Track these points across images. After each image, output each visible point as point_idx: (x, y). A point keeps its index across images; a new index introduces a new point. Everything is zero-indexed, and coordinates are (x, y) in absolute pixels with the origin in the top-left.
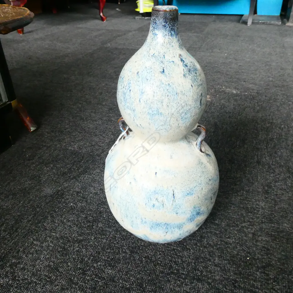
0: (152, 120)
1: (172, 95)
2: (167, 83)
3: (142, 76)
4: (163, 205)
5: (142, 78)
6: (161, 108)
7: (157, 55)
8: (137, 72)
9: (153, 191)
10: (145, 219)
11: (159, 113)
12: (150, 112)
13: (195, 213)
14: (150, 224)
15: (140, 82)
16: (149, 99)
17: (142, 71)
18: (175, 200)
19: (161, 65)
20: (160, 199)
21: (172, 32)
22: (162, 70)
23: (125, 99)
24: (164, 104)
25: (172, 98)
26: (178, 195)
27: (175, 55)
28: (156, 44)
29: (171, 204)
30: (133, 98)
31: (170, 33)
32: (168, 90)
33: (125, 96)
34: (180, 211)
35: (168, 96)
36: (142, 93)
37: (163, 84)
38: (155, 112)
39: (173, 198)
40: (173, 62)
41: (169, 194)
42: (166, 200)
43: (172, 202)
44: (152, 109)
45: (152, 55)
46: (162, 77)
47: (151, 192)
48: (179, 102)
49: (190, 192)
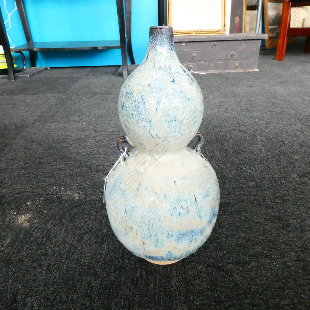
0: (169, 128)
1: (186, 101)
2: (179, 91)
3: (155, 87)
4: (188, 211)
5: (156, 89)
6: (177, 114)
7: (163, 68)
8: (148, 84)
9: (177, 200)
10: (172, 231)
11: (176, 119)
12: (168, 119)
13: (212, 215)
14: (177, 236)
15: (154, 93)
16: (166, 107)
17: (154, 83)
18: (198, 204)
19: (170, 75)
20: (184, 206)
21: (172, 47)
22: (173, 80)
23: (139, 112)
24: (179, 110)
25: (186, 104)
26: (199, 198)
27: (178, 67)
28: (160, 58)
29: (195, 208)
30: (149, 109)
31: (171, 48)
32: (182, 97)
33: (139, 109)
34: (202, 214)
35: (182, 102)
36: (159, 103)
37: (176, 91)
38: (173, 119)
39: (195, 202)
40: (178, 73)
41: (191, 198)
42: (190, 206)
43: (195, 206)
44: (169, 116)
45: (159, 68)
46: (174, 86)
47: (175, 200)
48: (191, 107)
49: (207, 194)
